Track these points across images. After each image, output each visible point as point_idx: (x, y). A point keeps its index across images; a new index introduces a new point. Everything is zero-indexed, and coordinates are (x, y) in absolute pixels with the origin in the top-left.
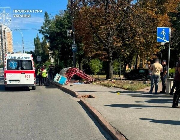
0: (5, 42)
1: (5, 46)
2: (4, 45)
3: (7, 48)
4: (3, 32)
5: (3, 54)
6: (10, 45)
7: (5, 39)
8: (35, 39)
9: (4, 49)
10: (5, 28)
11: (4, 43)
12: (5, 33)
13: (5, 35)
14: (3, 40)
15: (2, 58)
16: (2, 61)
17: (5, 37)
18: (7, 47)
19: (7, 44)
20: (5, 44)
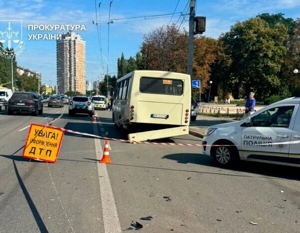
0: (75, 58)
1: (75, 63)
2: (72, 63)
3: (76, 67)
4: (72, 43)
5: (70, 75)
6: (81, 62)
7: (75, 53)
8: (119, 59)
9: (72, 68)
10: (76, 38)
11: (72, 60)
12: (75, 45)
13: (75, 48)
14: (72, 56)
15: (68, 81)
16: (69, 86)
17: (75, 51)
18: (77, 65)
19: (77, 61)
20: (75, 61)
